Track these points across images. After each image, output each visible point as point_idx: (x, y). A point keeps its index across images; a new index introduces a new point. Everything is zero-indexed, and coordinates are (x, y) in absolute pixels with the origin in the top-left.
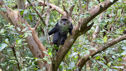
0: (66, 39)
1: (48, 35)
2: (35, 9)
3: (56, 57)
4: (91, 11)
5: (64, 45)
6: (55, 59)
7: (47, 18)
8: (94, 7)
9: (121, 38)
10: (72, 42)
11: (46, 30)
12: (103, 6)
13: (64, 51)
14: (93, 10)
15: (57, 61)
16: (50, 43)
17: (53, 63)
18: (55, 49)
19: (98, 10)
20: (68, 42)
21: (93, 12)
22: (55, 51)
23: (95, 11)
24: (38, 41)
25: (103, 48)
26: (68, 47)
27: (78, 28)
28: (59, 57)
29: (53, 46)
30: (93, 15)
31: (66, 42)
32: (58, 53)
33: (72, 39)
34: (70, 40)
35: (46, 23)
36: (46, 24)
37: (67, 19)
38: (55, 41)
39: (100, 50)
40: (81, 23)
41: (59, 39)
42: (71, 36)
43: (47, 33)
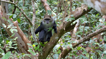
0: (51, 37)
1: (35, 34)
2: (23, 13)
3: (42, 53)
4: (75, 13)
5: (50, 42)
6: (42, 55)
7: (34, 19)
8: (78, 10)
9: (100, 30)
10: (57, 39)
11: (33, 30)
12: (86, 10)
13: (50, 47)
14: (77, 13)
15: (44, 56)
16: (37, 41)
17: (40, 58)
18: (41, 46)
19: (82, 13)
20: (53, 40)
21: (77, 14)
22: (42, 47)
23: (78, 13)
24: (21, 33)
25: (84, 40)
26: (54, 44)
27: (63, 28)
28: (45, 52)
29: (39, 43)
30: (76, 16)
31: (51, 40)
32: (44, 49)
33: (58, 37)
34: (56, 38)
35: (32, 23)
36: (33, 25)
37: (50, 18)
38: (41, 39)
39: (81, 42)
40: (65, 23)
41: (45, 36)
42: (56, 34)
43: (34, 33)
